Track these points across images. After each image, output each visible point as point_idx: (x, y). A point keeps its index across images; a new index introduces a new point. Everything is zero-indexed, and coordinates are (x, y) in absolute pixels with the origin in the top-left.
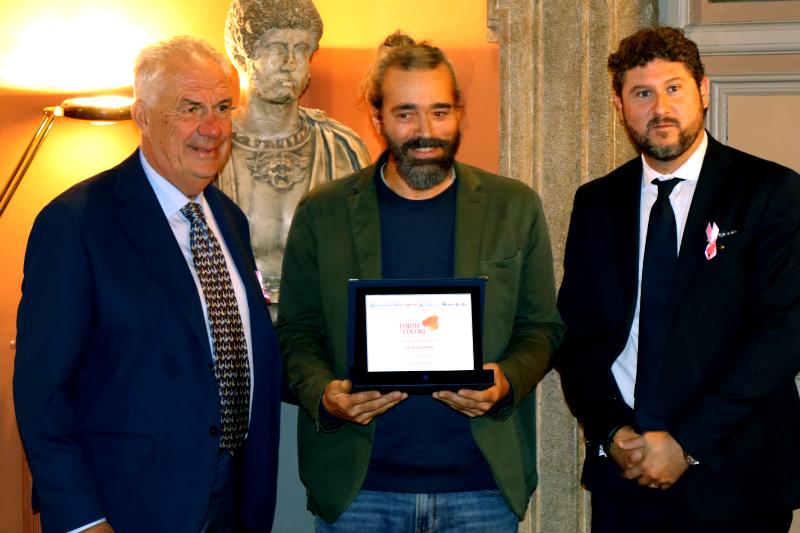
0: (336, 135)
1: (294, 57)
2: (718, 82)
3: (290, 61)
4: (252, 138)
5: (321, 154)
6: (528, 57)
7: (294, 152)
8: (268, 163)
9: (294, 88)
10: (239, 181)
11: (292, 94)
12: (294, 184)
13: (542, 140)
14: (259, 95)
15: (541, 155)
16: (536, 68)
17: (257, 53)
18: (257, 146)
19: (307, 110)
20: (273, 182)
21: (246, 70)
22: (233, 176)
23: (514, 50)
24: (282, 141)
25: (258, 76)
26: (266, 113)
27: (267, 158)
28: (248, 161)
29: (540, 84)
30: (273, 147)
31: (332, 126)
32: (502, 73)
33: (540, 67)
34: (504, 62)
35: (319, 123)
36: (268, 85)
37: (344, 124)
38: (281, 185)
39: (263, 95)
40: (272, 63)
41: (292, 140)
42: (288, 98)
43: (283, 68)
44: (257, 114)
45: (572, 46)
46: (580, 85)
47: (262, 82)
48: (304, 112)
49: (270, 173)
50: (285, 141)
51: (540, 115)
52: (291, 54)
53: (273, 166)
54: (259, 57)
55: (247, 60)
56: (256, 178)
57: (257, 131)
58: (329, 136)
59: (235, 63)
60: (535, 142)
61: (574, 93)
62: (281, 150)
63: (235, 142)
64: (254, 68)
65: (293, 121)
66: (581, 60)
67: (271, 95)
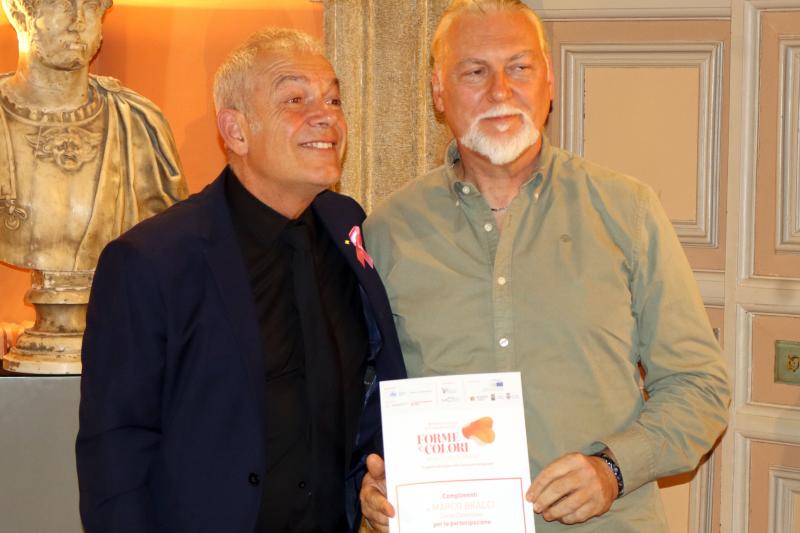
0: (132, 108)
1: (83, 15)
2: (573, 52)
3: (78, 19)
4: (34, 110)
5: (115, 130)
6: (357, 20)
7: (84, 127)
8: (53, 140)
9: (83, 51)
10: (18, 160)
11: (81, 59)
12: (83, 164)
13: (374, 116)
14: (42, 58)
15: (372, 134)
16: (366, 32)
17: (39, 10)
18: (39, 119)
19: (98, 78)
20: (59, 162)
21: (26, 30)
22: (11, 154)
23: (341, 11)
24: (69, 113)
25: (41, 36)
26: (49, 80)
27: (51, 133)
28: (29, 137)
29: (371, 51)
30: (59, 121)
31: (129, 97)
32: (326, 38)
33: (371, 31)
34: (329, 24)
35: (113, 93)
36: (53, 47)
37: (142, 94)
38: (69, 165)
39: (47, 60)
40: (58, 22)
41: (81, 112)
42: (76, 63)
43: (71, 29)
44: (40, 83)
45: (407, 7)
46: (417, 54)
47: (45, 45)
48: (95, 80)
49: (56, 151)
50: (73, 115)
51: (371, 87)
52: (79, 12)
53: (59, 143)
54: (42, 14)
55: (28, 18)
56: (38, 156)
57: (38, 102)
58: (125, 108)
59: (14, 22)
60: (364, 118)
61: (409, 62)
62: (67, 124)
63: (13, 115)
64: (36, 27)
65: (82, 90)
66: (419, 24)
67: (56, 60)
